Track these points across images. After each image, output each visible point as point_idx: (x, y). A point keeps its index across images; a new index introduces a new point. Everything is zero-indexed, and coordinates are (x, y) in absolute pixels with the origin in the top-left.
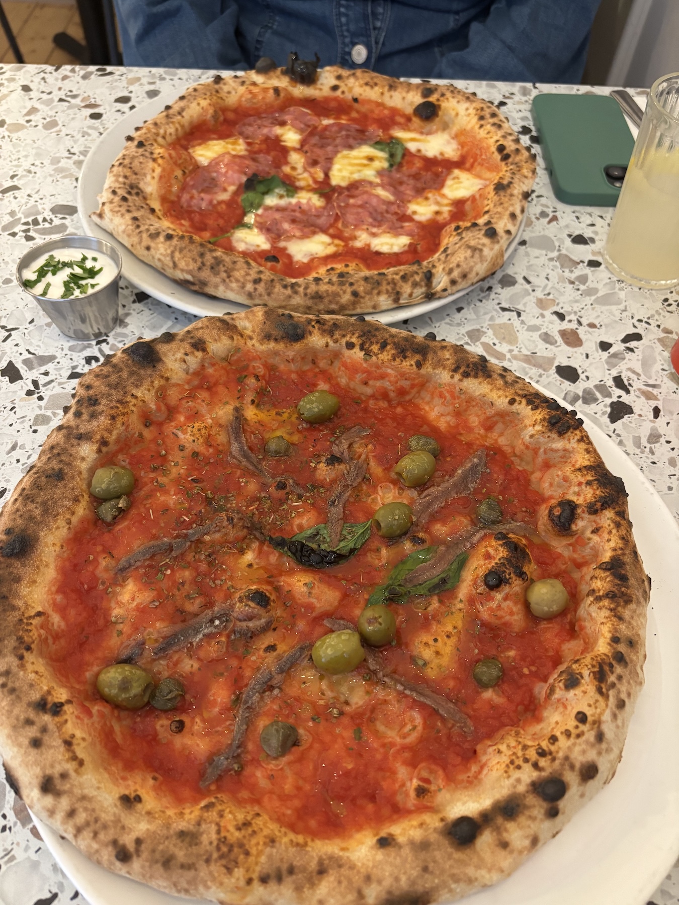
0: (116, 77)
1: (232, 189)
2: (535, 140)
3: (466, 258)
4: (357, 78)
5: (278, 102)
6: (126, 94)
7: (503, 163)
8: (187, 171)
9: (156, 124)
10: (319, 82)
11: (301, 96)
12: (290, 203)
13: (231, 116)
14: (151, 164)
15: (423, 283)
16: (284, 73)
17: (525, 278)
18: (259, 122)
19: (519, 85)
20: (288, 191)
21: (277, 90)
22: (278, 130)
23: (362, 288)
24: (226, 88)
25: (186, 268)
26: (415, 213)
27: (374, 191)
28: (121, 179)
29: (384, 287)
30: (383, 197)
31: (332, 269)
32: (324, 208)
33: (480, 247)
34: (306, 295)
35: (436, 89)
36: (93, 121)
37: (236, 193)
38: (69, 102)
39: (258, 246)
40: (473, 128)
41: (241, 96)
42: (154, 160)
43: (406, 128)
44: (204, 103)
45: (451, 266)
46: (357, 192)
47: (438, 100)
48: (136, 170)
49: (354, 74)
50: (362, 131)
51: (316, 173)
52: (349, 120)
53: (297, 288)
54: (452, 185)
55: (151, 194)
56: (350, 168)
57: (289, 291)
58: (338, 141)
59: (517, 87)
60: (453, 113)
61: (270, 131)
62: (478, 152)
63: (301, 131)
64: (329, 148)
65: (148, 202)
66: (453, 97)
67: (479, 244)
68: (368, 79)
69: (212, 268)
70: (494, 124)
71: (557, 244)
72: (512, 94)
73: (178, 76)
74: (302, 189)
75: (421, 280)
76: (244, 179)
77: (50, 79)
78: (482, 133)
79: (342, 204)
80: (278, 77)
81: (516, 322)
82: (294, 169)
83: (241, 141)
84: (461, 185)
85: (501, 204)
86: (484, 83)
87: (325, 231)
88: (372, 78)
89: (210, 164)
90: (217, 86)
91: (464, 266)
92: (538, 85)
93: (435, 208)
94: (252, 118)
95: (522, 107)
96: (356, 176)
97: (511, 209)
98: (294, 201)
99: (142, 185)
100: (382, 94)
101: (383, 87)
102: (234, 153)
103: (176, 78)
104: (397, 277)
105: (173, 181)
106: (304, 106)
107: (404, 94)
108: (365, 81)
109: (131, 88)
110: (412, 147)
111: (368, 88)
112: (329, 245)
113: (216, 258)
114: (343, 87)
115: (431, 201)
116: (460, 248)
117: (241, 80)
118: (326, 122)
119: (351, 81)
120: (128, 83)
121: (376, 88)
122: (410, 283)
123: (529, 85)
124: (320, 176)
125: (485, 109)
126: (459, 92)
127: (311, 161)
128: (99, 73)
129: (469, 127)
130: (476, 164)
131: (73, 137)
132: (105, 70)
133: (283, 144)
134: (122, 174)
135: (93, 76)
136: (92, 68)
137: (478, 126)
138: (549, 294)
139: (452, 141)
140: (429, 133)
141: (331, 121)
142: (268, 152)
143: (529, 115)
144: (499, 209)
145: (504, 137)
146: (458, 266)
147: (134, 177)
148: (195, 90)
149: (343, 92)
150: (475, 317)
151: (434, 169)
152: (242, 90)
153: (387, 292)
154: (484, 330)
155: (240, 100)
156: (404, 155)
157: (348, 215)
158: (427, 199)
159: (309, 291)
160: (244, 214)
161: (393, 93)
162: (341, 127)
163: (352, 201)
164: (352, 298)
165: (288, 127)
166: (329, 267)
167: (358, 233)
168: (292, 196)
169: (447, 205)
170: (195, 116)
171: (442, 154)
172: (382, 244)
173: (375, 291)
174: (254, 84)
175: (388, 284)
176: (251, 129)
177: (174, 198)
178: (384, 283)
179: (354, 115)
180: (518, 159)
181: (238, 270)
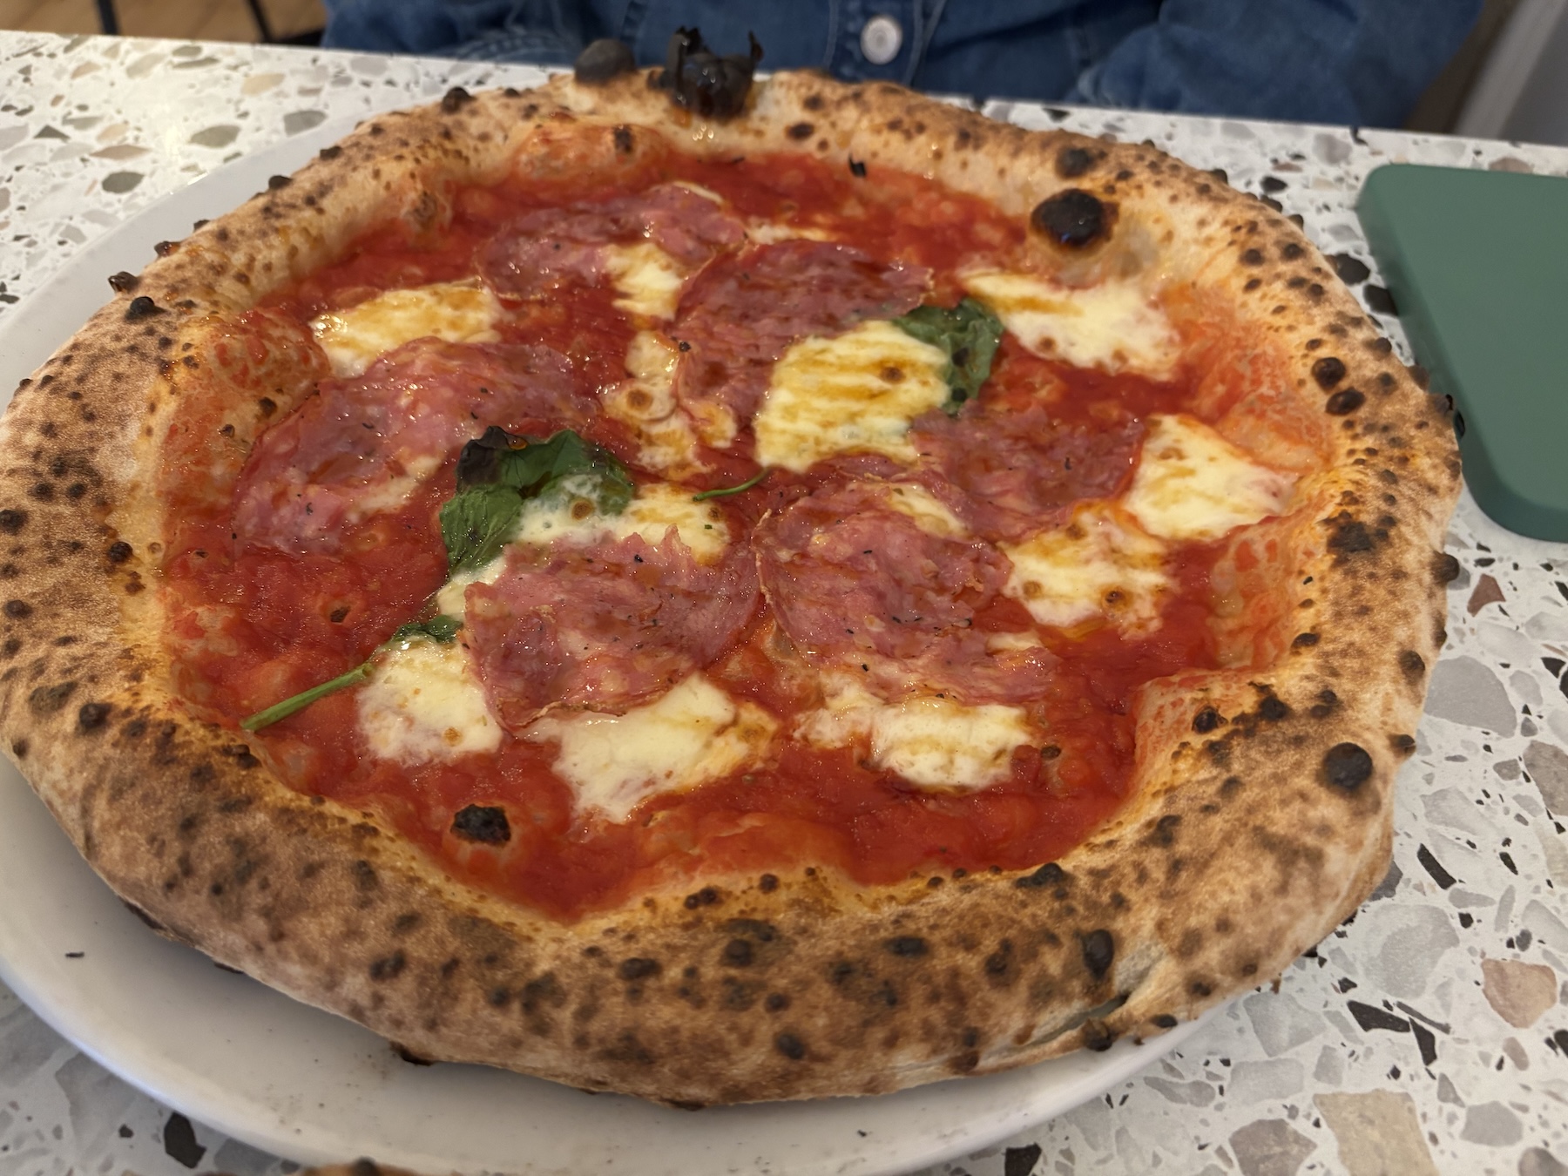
0: (219, 70)
1: (422, 466)
2: (1383, 300)
3: (1256, 896)
4: (865, 109)
5: (627, 167)
6: (228, 118)
7: (1338, 421)
8: (281, 401)
9: (223, 236)
10: (756, 115)
11: (700, 150)
12: (607, 538)
13: (479, 204)
14: (152, 383)
15: (1076, 986)
16: (656, 85)
17: (1425, 856)
18: (561, 227)
19: (1313, 131)
20: (607, 485)
21: (624, 137)
22: (613, 259)
23: (821, 1021)
24: (475, 125)
25: (121, 872)
26: (1033, 589)
27: (897, 503)
28: (32, 438)
29: (917, 1012)
30: (925, 526)
31: (710, 897)
32: (719, 564)
33: (1310, 840)
34: (582, 1041)
35: (1103, 155)
36: (111, 197)
37: (430, 484)
38: (63, 137)
39: (453, 735)
40: (1222, 285)
41: (519, 150)
42: (165, 368)
43: (1008, 265)
44: (394, 171)
45: (1193, 922)
46: (838, 501)
47: (1110, 189)
48: (93, 402)
49: (857, 97)
50: (873, 269)
51: (709, 420)
52: (834, 228)
53: (546, 1007)
54: (1159, 483)
55: (135, 487)
56: (822, 404)
57: (512, 1021)
58: (797, 298)
59: (1307, 137)
60: (1157, 232)
61: (590, 259)
62: (1245, 368)
63: (682, 260)
64: (767, 324)
65: (112, 520)
66: (1158, 184)
67: (1306, 826)
68: (897, 113)
69: (217, 890)
70: (1296, 283)
71: (1517, 702)
72: (1298, 157)
73: (387, 75)
74: (655, 477)
75: (1069, 973)
76: (471, 433)
77: (43, 70)
78: (1257, 308)
79: (784, 555)
80: (637, 96)
81: (1419, 1086)
82: (640, 399)
83: (486, 294)
84: (1192, 482)
85: (1364, 611)
86: (1217, 122)
87: (709, 667)
88: (910, 110)
89: (369, 375)
90: (448, 120)
91: (1250, 930)
92: (1365, 133)
93: (1105, 575)
94: (543, 215)
95: (1334, 196)
96: (841, 437)
97: (1401, 633)
98: (622, 528)
99: (102, 459)
100: (938, 155)
101: (942, 136)
102: (450, 336)
103: (378, 81)
104: (971, 963)
105: (217, 445)
106: (700, 181)
107: (1003, 161)
108: (890, 117)
109: (249, 104)
110: (1026, 328)
111: (896, 139)
112: (721, 730)
113: (239, 845)
114: (823, 131)
115: (1091, 544)
116: (1228, 839)
117: (524, 102)
118: (765, 233)
119: (850, 114)
120: (244, 91)
121: (921, 139)
122: (1022, 989)
123: (1342, 133)
124: (725, 430)
125: (1263, 226)
126: (1176, 168)
127: (700, 370)
128: (178, 60)
129: (1209, 278)
130: (1238, 408)
131: (32, 244)
132: (198, 50)
133: (620, 303)
134: (39, 417)
135: (158, 69)
136: (165, 46)
137: (1243, 282)
138: (1524, 940)
139: (1152, 314)
140: (1078, 285)
141: (781, 232)
142: (562, 336)
143: (1352, 220)
144: (1358, 635)
145: (1336, 330)
146: (1224, 926)
147: (83, 427)
148: (377, 130)
149: (823, 145)
150: (1260, 1055)
151: (1095, 408)
152: (524, 130)
153: (928, 1032)
154: (1302, 1126)
155: (514, 160)
156: (1000, 355)
157: (800, 605)
158: (1076, 533)
159: (596, 1026)
160: (442, 575)
161: (968, 154)
162: (808, 252)
163: (819, 540)
164: (779, 1063)
165: (643, 249)
166: (698, 884)
167: (831, 680)
168: (619, 510)
169: (1145, 563)
170: (362, 207)
171: (1119, 356)
172: (914, 744)
173: (879, 1034)
174: (564, 115)
175: (934, 998)
176: (527, 249)
177: (211, 497)
178: (918, 993)
179: (853, 210)
180: (1389, 410)
181: (316, 913)
